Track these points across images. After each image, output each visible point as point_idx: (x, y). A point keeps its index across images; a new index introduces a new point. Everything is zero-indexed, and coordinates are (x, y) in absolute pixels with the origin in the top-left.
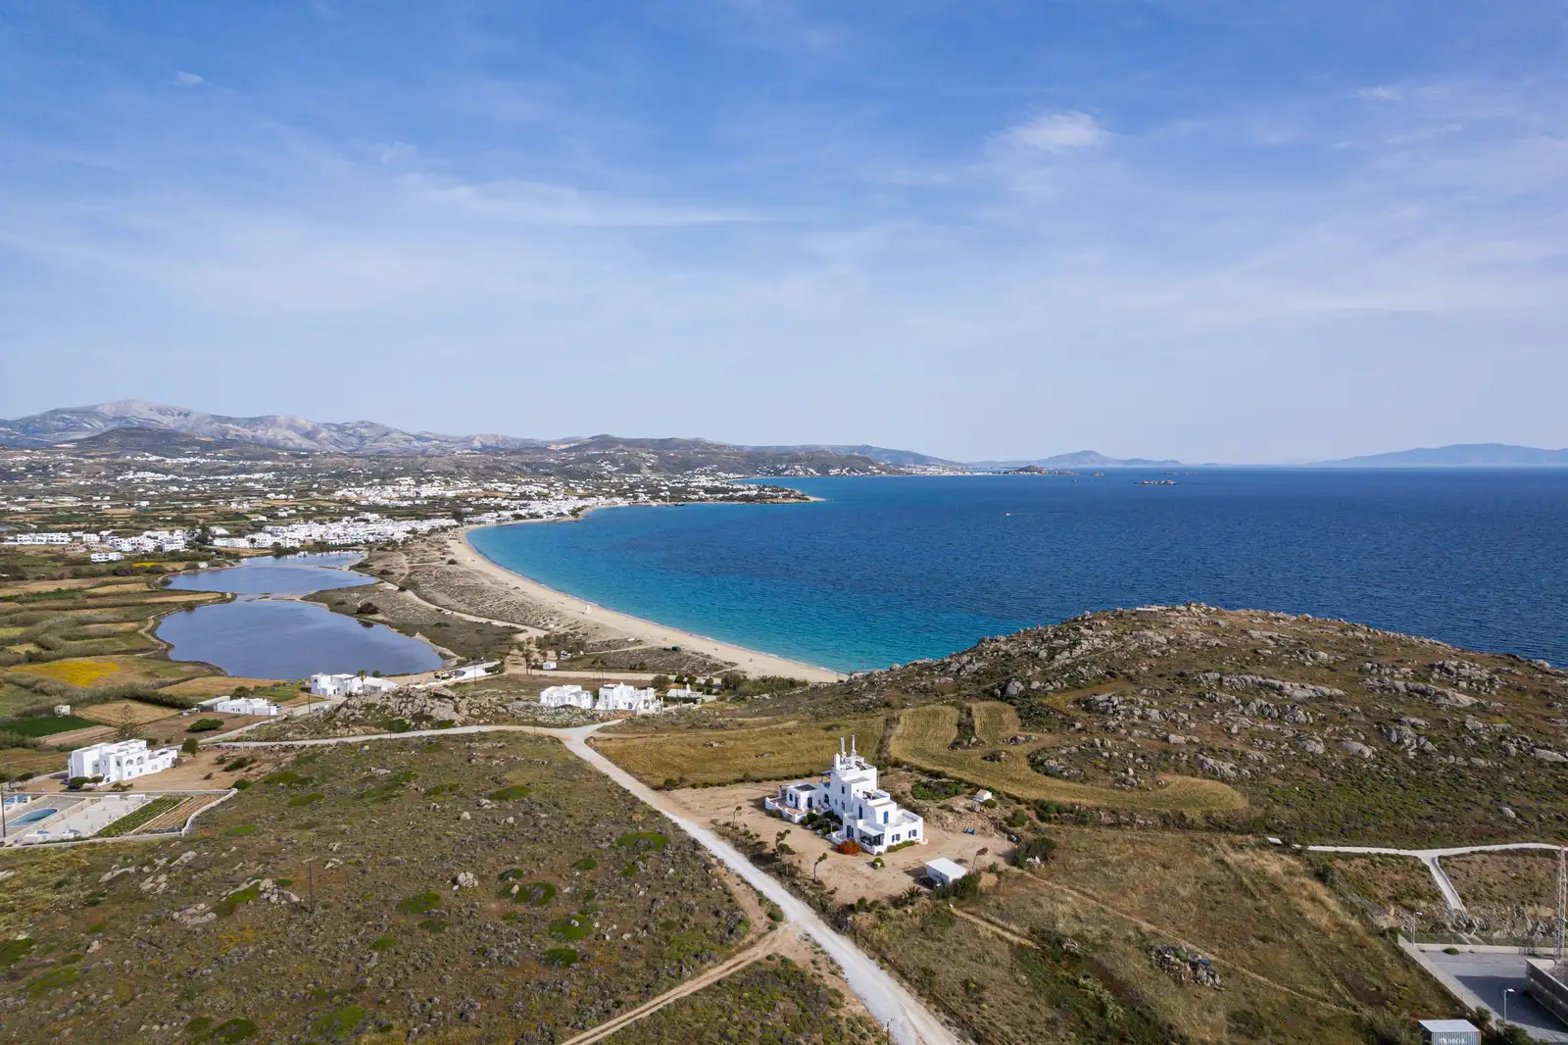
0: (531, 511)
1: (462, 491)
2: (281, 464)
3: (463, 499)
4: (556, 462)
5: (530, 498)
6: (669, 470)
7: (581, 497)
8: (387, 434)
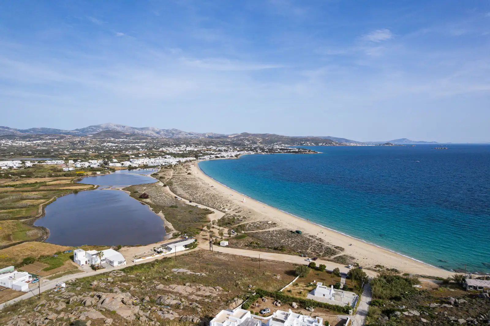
0: (221, 155)
1: (200, 149)
2: (148, 141)
3: (200, 151)
4: (230, 141)
5: (222, 151)
6: (266, 143)
7: (238, 151)
8: (180, 133)
